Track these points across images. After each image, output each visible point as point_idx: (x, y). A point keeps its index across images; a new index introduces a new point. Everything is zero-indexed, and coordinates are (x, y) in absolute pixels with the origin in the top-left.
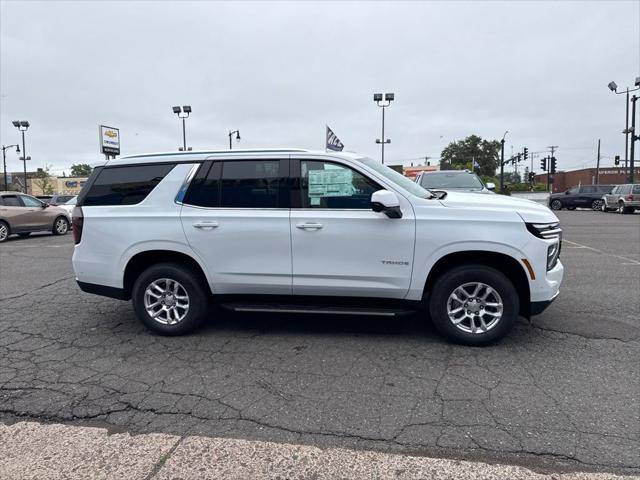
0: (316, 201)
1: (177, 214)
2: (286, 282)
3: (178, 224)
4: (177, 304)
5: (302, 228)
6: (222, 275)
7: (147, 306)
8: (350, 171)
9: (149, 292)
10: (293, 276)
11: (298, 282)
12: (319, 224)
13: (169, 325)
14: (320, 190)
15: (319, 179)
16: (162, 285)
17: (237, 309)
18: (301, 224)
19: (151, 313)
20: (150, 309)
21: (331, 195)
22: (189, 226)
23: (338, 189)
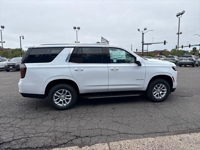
0: (115, 61)
1: (68, 66)
2: (106, 87)
3: (68, 69)
4: (66, 98)
5: (112, 70)
6: (84, 86)
7: (54, 100)
8: (124, 51)
9: (55, 95)
10: (108, 85)
11: (110, 87)
12: (117, 68)
13: (63, 106)
14: (116, 57)
15: (115, 54)
16: (61, 92)
17: (89, 98)
18: (112, 68)
19: (56, 103)
20: (55, 101)
21: (120, 59)
22: (72, 70)
23: (121, 57)
